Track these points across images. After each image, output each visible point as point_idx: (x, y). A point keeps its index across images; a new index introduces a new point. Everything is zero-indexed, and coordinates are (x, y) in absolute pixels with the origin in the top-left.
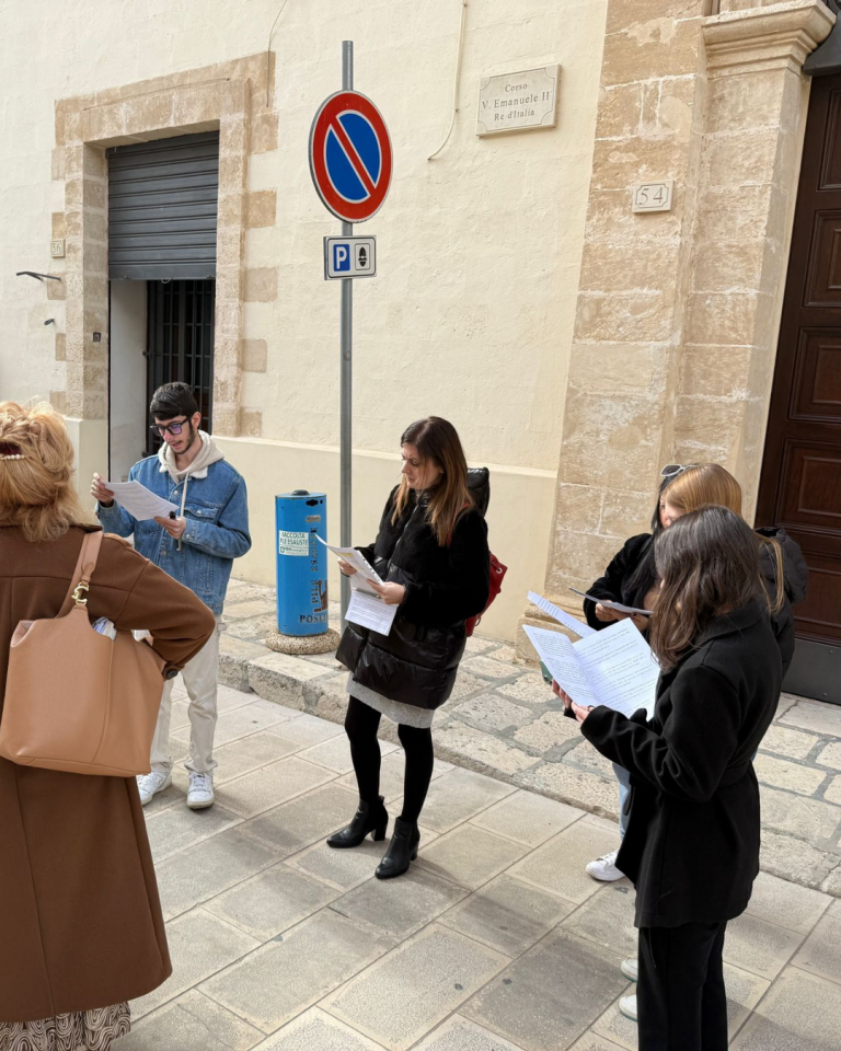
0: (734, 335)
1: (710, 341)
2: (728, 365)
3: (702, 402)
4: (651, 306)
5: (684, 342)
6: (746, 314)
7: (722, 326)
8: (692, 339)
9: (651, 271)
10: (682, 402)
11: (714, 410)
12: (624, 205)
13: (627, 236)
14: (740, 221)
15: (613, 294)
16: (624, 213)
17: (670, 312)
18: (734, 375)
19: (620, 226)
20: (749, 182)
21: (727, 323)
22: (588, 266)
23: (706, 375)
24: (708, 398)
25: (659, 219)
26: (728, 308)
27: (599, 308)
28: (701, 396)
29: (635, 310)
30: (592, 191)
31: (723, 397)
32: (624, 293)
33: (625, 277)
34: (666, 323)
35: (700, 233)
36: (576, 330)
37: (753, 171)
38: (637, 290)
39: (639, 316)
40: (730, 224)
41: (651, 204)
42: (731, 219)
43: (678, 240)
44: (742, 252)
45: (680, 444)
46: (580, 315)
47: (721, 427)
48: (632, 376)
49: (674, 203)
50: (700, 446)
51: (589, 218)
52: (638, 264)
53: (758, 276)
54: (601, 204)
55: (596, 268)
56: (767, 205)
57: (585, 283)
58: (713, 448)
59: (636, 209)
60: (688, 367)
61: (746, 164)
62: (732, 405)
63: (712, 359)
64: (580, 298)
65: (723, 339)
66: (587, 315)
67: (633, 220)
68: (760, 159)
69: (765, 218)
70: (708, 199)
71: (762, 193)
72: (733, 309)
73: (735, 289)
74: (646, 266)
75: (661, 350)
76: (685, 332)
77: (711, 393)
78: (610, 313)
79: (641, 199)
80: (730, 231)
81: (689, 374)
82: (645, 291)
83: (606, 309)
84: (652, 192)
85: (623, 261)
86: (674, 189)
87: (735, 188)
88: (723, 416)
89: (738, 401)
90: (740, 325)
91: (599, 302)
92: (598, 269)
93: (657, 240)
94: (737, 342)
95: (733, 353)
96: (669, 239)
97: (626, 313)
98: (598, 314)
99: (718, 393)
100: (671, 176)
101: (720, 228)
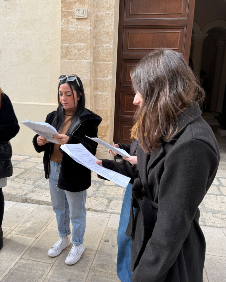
0: (107, 59)
1: (101, 61)
2: (106, 68)
3: (100, 80)
4: (84, 49)
5: (93, 61)
6: (110, 52)
7: (104, 56)
8: (96, 60)
9: (82, 38)
10: (94, 80)
11: (104, 82)
12: (72, 16)
13: (74, 26)
14: (107, 24)
15: (72, 45)
16: (73, 18)
17: (89, 51)
18: (108, 71)
19: (72, 23)
20: (108, 12)
21: (105, 55)
22: (63, 35)
23: (100, 72)
24: (102, 79)
25: (84, 21)
26: (105, 50)
27: (68, 49)
28: (100, 78)
29: (79, 50)
30: (62, 11)
31: (106, 78)
32: (75, 44)
33: (75, 39)
34: (88, 54)
35: (95, 27)
36: (61, 56)
37: (109, 9)
38: (79, 44)
39: (80, 52)
40: (103, 25)
41: (81, 16)
42: (104, 23)
43: (90, 28)
44: (108, 34)
45: (95, 93)
46: (62, 52)
47: (106, 87)
48: (80, 71)
49: (88, 15)
50: (100, 93)
51: (62, 20)
52: (78, 35)
53: (112, 41)
54: (65, 15)
55: (65, 36)
56: (113, 19)
57: (62, 41)
58: (104, 94)
59: (76, 17)
60: (95, 69)
61: (107, 6)
62: (108, 80)
63: (102, 67)
64: (62, 46)
65: (104, 60)
66: (64, 52)
67: (76, 21)
68: (110, 5)
69: (113, 23)
70: (97, 16)
71: (112, 15)
72: (106, 51)
73: (106, 45)
74: (81, 36)
75: (88, 63)
76: (93, 58)
77: (102, 77)
78: (71, 51)
79: (78, 14)
80: (104, 27)
81: (96, 72)
82: (81, 44)
83: (70, 50)
84: (81, 11)
85: (74, 34)
86: (87, 11)
87: (104, 14)
88: (106, 84)
89: (110, 79)
90: (109, 56)
91: (67, 47)
92: (66, 36)
93: (83, 27)
94: (108, 61)
95: (107, 65)
96: (87, 27)
97: (76, 51)
98: (68, 52)
99: (104, 77)
100: (86, 7)
101: (101, 26)
